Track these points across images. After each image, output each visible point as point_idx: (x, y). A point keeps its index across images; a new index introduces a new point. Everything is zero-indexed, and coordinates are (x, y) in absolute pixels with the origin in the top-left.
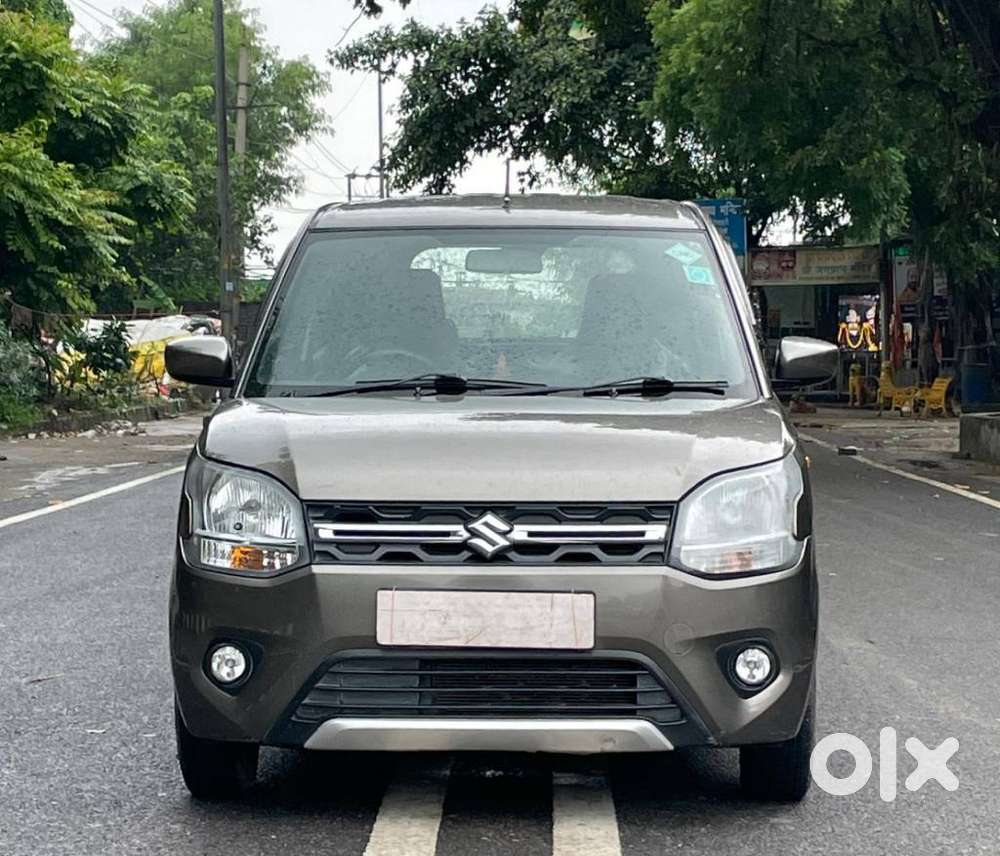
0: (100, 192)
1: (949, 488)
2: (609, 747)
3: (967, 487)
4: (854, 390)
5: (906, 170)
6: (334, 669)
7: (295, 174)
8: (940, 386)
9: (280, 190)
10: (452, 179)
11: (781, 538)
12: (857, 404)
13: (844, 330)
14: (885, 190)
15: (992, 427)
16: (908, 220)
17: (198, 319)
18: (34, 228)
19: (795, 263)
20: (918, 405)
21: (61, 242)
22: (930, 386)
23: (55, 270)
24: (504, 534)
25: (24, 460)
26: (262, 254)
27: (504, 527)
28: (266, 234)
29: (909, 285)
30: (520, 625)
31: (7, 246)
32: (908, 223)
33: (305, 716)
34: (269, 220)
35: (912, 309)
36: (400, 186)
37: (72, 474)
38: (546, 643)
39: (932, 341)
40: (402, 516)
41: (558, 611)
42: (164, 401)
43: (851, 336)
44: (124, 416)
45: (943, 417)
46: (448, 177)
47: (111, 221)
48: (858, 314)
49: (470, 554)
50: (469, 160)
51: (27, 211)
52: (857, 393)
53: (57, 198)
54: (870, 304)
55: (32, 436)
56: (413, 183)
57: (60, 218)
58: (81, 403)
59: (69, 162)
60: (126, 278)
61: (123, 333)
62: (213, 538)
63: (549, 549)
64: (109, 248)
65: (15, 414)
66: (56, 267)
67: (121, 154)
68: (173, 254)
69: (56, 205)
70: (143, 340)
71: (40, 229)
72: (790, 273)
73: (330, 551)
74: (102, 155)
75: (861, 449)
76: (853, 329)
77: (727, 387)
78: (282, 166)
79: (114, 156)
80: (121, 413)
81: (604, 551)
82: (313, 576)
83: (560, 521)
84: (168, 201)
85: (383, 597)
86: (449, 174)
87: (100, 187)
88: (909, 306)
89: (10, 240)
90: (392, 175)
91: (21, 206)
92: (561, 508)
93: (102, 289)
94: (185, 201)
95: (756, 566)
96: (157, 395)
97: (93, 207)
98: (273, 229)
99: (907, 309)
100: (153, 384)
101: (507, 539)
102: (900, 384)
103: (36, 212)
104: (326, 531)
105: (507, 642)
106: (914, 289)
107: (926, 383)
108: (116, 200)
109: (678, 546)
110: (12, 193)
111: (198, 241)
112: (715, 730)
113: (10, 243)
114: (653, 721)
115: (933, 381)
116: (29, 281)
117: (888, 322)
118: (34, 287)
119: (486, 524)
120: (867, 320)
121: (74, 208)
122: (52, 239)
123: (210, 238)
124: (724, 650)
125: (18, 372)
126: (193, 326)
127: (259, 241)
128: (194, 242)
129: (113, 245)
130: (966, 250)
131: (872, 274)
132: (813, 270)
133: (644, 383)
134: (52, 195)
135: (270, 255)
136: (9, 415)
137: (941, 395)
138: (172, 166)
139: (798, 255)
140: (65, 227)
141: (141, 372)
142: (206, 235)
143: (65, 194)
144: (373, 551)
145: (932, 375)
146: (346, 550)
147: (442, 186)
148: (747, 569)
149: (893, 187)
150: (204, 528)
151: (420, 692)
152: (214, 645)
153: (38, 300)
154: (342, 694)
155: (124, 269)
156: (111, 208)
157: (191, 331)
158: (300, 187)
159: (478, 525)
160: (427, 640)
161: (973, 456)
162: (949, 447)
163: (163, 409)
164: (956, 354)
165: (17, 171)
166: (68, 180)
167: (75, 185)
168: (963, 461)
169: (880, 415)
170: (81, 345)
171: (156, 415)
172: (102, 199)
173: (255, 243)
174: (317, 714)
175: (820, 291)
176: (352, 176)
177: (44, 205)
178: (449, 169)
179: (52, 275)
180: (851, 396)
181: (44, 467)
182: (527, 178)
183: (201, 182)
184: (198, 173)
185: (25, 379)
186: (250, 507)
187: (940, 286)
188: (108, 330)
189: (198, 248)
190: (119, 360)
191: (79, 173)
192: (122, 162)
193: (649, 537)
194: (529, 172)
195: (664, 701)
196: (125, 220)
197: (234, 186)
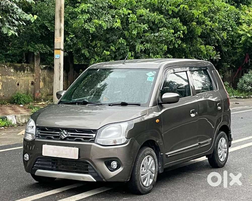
6: (38, 159)
27: (66, 133)
30: (65, 153)
41: (72, 151)
49: (60, 138)
63: (74, 138)
73: (39, 136)
81: (84, 139)
85: (44, 146)
92: (76, 130)
95: (117, 144)
101: (66, 136)
109: (97, 139)
112: (104, 178)
114: (92, 175)
119: (64, 132)
124: (109, 161)
133: (121, 103)
144: (45, 137)
146: (41, 136)
148: (115, 144)
150: (27, 130)
151: (52, 166)
154: (40, 165)
174: (36, 168)
195: (93, 171)
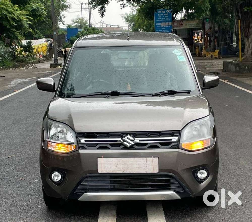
0: (24, 11)
1: (223, 81)
2: (163, 199)
3: (228, 81)
4: (197, 52)
5: (209, 2)
6: (86, 179)
7: (69, 4)
8: (217, 52)
9: (66, 8)
10: (105, 6)
11: (209, 138)
12: (198, 56)
13: (194, 38)
14: (205, 7)
15: (231, 64)
16: (210, 14)
17: (48, 39)
18: (9, 20)
19: (183, 23)
20: (212, 56)
21: (16, 23)
22: (214, 52)
23: (14, 30)
24: (132, 141)
25: (9, 77)
26: (62, 23)
27: (132, 139)
28: (63, 18)
29: (209, 28)
30: (138, 166)
31: (3, 25)
32: (210, 15)
33: (78, 192)
34: (63, 15)
35: (210, 34)
36: (94, 8)
37: (20, 81)
38: (145, 171)
39: (215, 42)
40: (104, 136)
41: (148, 162)
42: (41, 59)
43: (195, 39)
44: (32, 63)
45: (218, 59)
46: (104, 6)
47: (27, 18)
48: (197, 34)
49: (123, 146)
50: (109, 2)
51: (8, 16)
52: (198, 53)
53: (15, 13)
54: (200, 32)
55: (11, 69)
56: (96, 7)
57: (15, 18)
58: (22, 61)
59: (17, 5)
60: (31, 31)
61: (31, 44)
62: (51, 142)
63: (145, 145)
64: (27, 25)
65: (7, 64)
66: (15, 29)
67: (29, 2)
68: (42, 24)
69: (14, 15)
70: (36, 45)
71: (11, 20)
72: (182, 26)
73: (84, 146)
74: (25, 2)
75: (201, 69)
76: (196, 38)
77: (191, 91)
78: (66, 2)
79: (27, 2)
80: (31, 62)
81: (161, 145)
82: (79, 153)
83: (148, 137)
84: (40, 13)
85: (99, 160)
86: (105, 5)
87: (24, 10)
88: (209, 33)
89: (4, 23)
90: (91, 6)
91: (6, 15)
92: (148, 133)
93: (26, 33)
94: (44, 13)
95: (205, 147)
96: (39, 57)
97: (23, 15)
98: (65, 17)
99: (209, 34)
100: (38, 54)
101: (133, 142)
102: (207, 51)
103: (10, 17)
104: (83, 140)
105: (134, 171)
106: (210, 29)
107: (213, 51)
108: (28, 13)
109: (181, 143)
110: (4, 12)
111: (48, 21)
113: (4, 24)
114: (175, 191)
115: (215, 50)
116: (9, 33)
117: (204, 37)
118: (10, 34)
119: (128, 138)
120: (199, 36)
121: (18, 15)
122: (14, 23)
123: (50, 20)
124: (194, 171)
125: (7, 54)
126: (47, 41)
127: (62, 20)
128: (47, 21)
129: (28, 24)
130: (223, 20)
131: (201, 26)
132: (187, 25)
133: (168, 92)
134: (13, 12)
135: (64, 23)
136: (6, 64)
137: (217, 54)
138: (41, 5)
139: (184, 22)
140: (16, 20)
141: (36, 52)
142: (49, 20)
143: (16, 12)
144: (96, 146)
145: (215, 49)
146: (89, 146)
147: (103, 8)
149: (207, 6)
151: (110, 185)
152: (52, 172)
153: (11, 37)
154: (88, 186)
155: (31, 29)
156: (27, 15)
157: (47, 42)
158: (71, 7)
159: (125, 139)
160: (112, 171)
161: (227, 71)
162: (221, 68)
163: (41, 60)
164: (220, 44)
165: (5, 7)
166: (17, 9)
167: (19, 10)
168: (224, 72)
169: (203, 59)
170: (22, 46)
171: (40, 62)
172: (25, 13)
173: (61, 20)
174: (82, 191)
175: (189, 30)
176: (82, 4)
177: (11, 15)
178: (104, 4)
179: (14, 31)
180: (196, 54)
181: (14, 79)
182: (122, 6)
183: (48, 7)
184: (47, 5)
185: (9, 56)
186: (61, 132)
187: (216, 28)
188: (28, 43)
189: (48, 23)
190: (30, 50)
191: (19, 7)
192: (29, 4)
193: (173, 140)
194: (123, 4)
195: (178, 186)
196: (30, 18)
197: (55, 8)
